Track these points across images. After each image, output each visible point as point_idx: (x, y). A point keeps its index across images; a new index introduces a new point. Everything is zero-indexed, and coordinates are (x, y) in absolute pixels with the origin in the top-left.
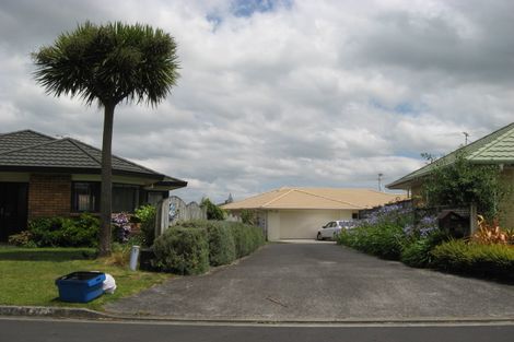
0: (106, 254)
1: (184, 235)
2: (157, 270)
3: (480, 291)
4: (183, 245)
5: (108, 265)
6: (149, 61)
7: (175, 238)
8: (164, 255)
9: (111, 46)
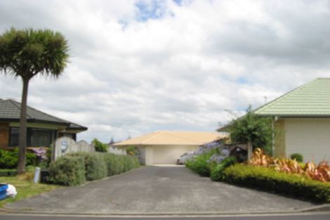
0: (22, 173)
1: (68, 161)
2: (50, 183)
3: (244, 196)
4: (66, 167)
5: (22, 180)
6: (50, 52)
7: (62, 163)
8: (55, 173)
9: (25, 43)
